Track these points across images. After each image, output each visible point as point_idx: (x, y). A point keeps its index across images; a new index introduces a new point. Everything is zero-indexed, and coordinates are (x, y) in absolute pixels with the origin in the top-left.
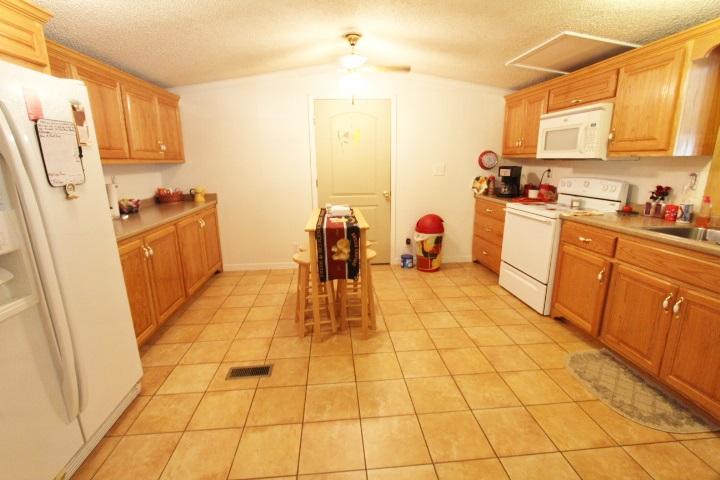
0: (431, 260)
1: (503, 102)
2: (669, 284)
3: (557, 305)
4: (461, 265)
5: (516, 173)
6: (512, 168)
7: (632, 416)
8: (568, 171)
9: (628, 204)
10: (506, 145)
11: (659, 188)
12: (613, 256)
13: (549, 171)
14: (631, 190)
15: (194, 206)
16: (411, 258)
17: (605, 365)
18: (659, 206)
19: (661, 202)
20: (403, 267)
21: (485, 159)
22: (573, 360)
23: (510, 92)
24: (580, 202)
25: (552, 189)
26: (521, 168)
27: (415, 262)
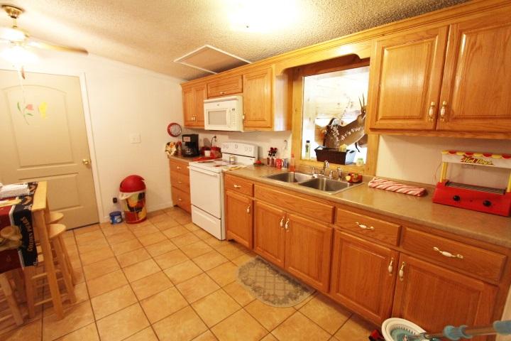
0: (138, 213)
1: (180, 89)
2: (281, 211)
3: (228, 232)
4: (164, 211)
5: (195, 138)
6: (191, 136)
7: (275, 304)
8: (226, 137)
9: (259, 158)
10: (186, 120)
11: (272, 149)
12: (253, 196)
13: (215, 137)
14: (259, 150)
16: (119, 214)
17: (259, 269)
18: (273, 159)
19: (274, 158)
20: (112, 223)
21: (172, 129)
22: (241, 272)
23: (183, 82)
24: (235, 159)
25: (218, 149)
26: (197, 136)
27: (123, 216)
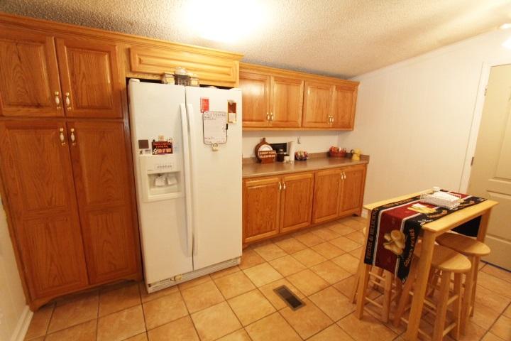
15: (351, 162)
